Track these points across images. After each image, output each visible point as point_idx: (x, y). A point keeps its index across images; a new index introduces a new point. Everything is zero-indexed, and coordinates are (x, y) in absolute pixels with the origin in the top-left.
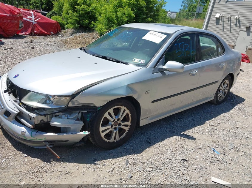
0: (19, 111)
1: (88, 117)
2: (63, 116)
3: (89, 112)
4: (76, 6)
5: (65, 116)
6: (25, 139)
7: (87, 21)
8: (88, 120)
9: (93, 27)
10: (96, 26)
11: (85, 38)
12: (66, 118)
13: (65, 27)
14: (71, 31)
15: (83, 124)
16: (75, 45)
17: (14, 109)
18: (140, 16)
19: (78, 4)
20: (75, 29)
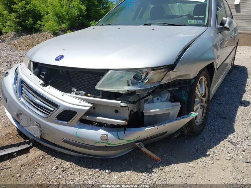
0: (91, 105)
1: (184, 95)
2: (155, 99)
3: (181, 89)
4: (12, 6)
5: (158, 99)
6: (107, 145)
7: (31, 21)
8: (185, 98)
9: (40, 27)
10: (43, 26)
11: (37, 39)
12: (159, 101)
13: (3, 32)
14: (12, 34)
15: (181, 106)
16: (27, 47)
17: (80, 104)
18: (93, 9)
19: (15, 3)
20: (17, 31)
